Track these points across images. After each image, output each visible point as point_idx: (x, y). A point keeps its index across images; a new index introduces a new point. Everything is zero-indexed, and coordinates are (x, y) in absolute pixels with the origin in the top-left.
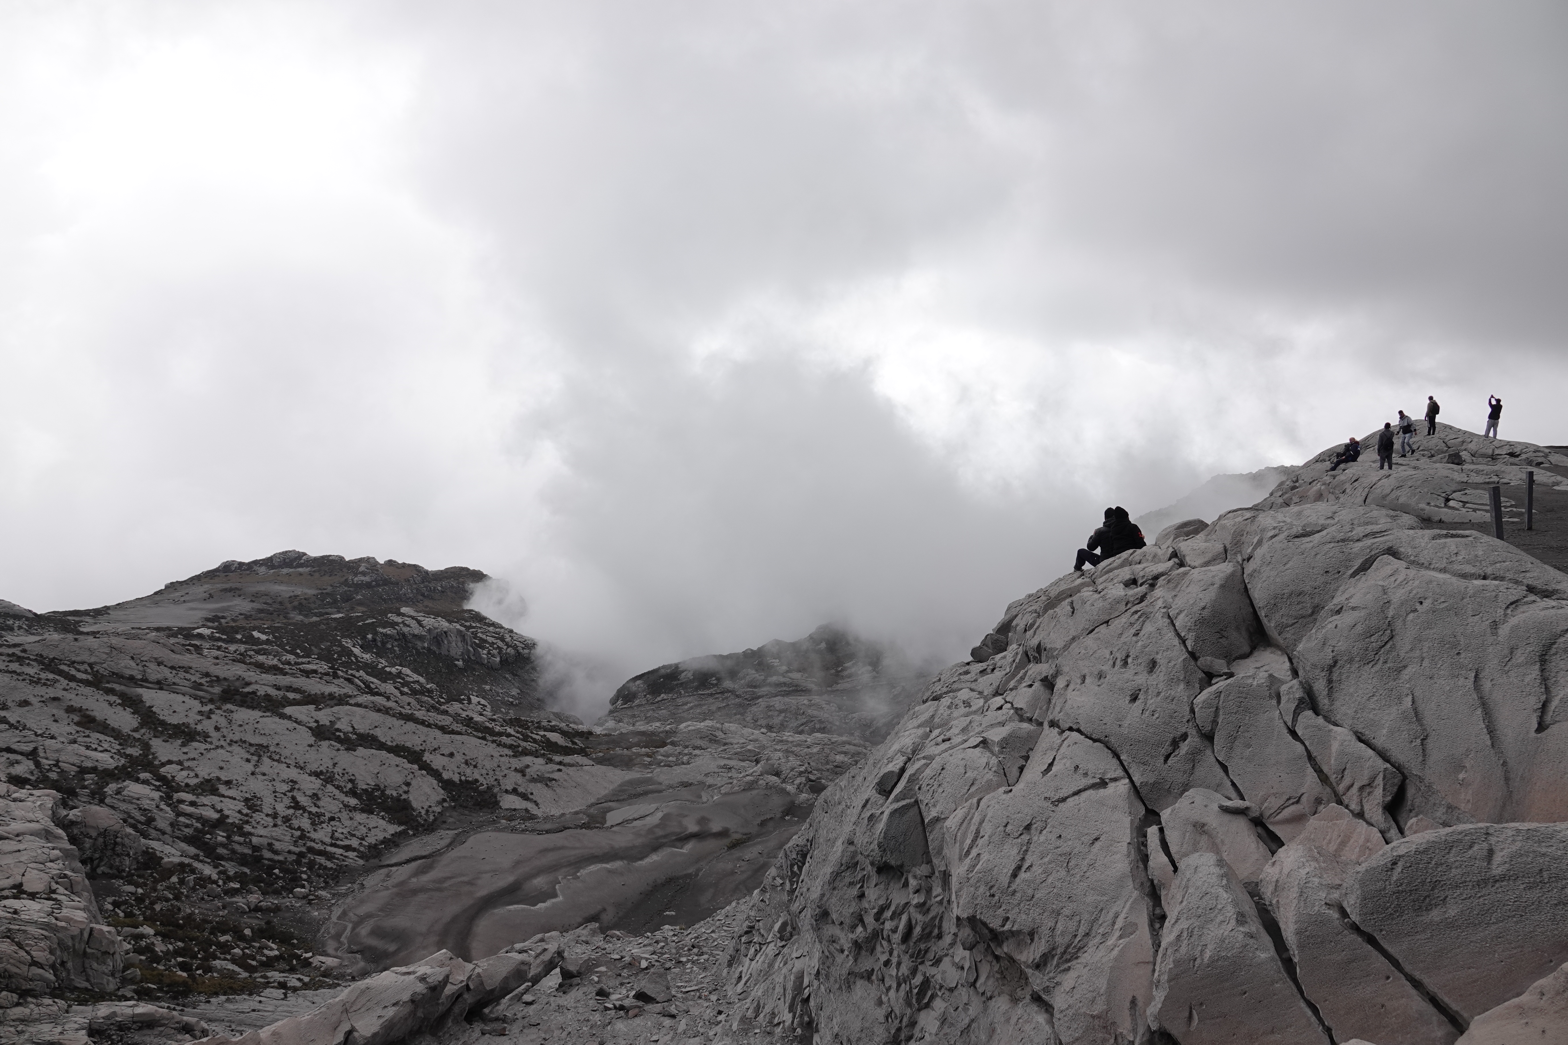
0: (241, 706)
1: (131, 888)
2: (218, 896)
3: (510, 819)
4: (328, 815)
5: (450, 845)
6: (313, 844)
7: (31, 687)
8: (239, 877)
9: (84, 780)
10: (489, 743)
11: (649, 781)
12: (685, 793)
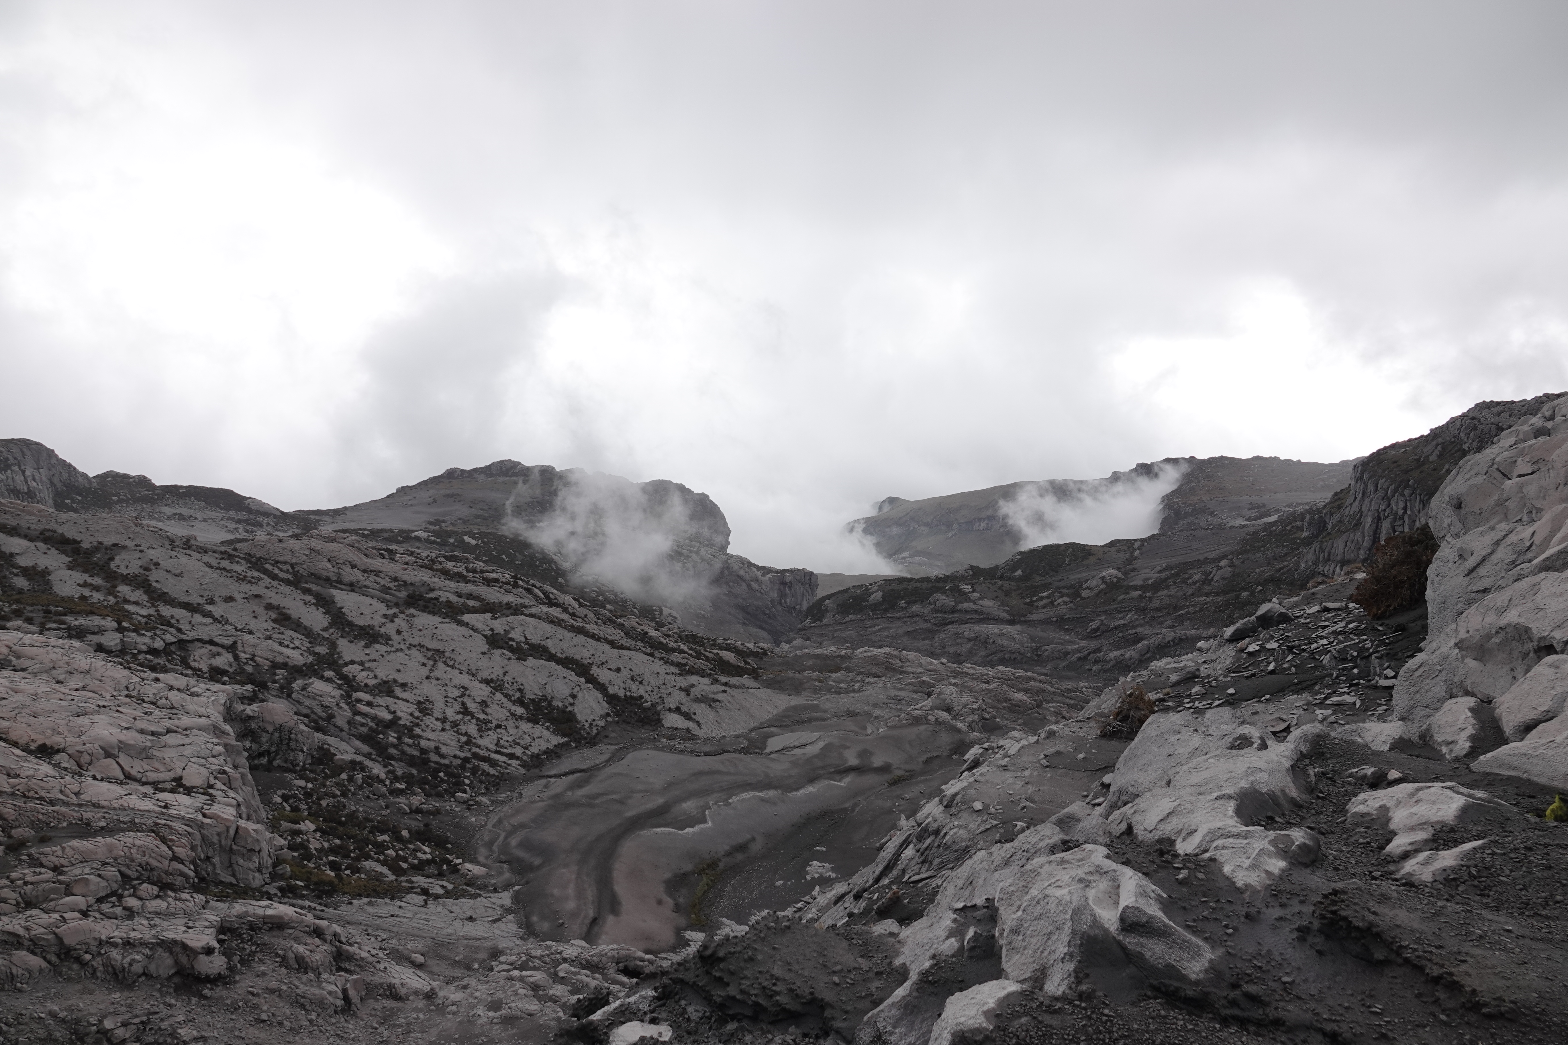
0: (423, 611)
1: (302, 783)
2: (383, 796)
3: (670, 738)
4: (495, 723)
5: (608, 762)
6: (477, 750)
7: (237, 584)
8: (408, 779)
9: (275, 674)
10: (656, 660)
11: (815, 708)
12: (850, 725)
